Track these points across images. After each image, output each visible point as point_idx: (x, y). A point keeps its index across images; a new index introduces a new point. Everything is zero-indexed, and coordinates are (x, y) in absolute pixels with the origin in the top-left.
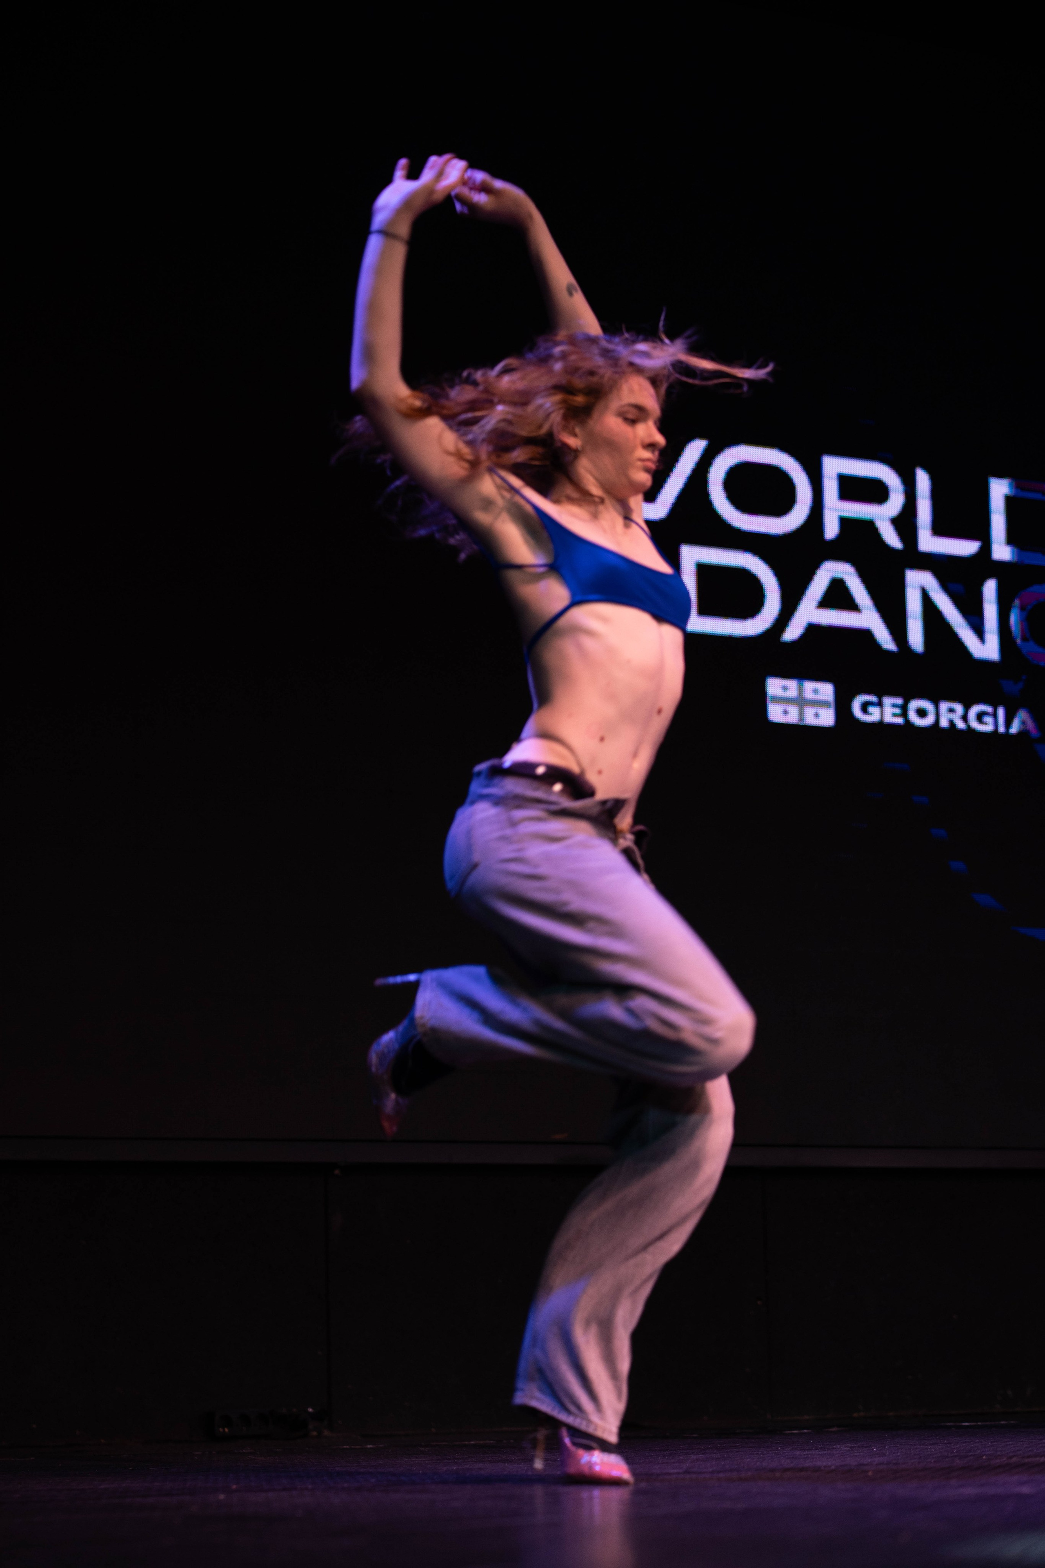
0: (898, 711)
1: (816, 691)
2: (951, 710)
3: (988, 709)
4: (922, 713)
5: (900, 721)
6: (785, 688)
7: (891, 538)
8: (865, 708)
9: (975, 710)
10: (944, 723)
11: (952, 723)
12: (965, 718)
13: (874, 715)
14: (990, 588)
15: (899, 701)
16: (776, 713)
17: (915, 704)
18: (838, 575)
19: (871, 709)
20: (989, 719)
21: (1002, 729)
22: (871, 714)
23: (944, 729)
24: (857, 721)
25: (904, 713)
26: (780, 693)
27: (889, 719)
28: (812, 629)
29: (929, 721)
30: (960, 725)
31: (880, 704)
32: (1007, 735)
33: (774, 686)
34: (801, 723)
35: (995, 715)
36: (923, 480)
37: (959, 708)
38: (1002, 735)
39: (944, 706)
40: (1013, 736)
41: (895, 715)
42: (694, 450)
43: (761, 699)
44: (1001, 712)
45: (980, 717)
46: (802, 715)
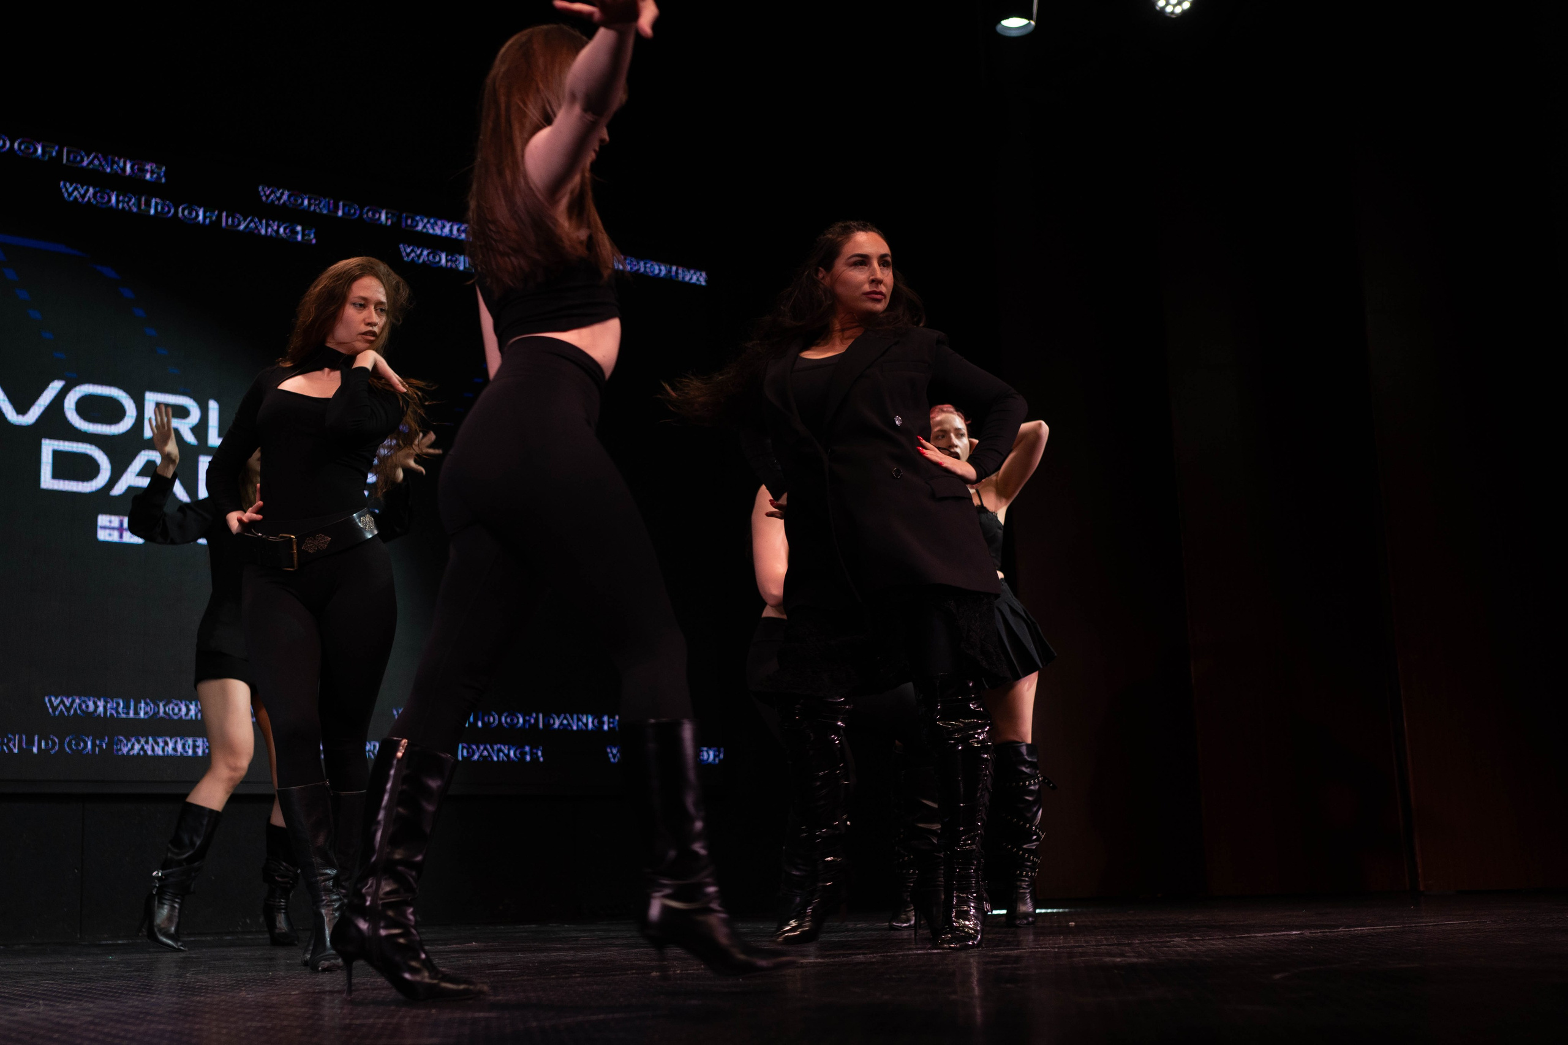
6: (110, 522)
7: (190, 438)
16: (102, 535)
26: (108, 524)
28: (130, 489)
33: (103, 520)
34: (118, 542)
36: (213, 406)
42: (56, 386)
43: (93, 527)
46: (121, 536)
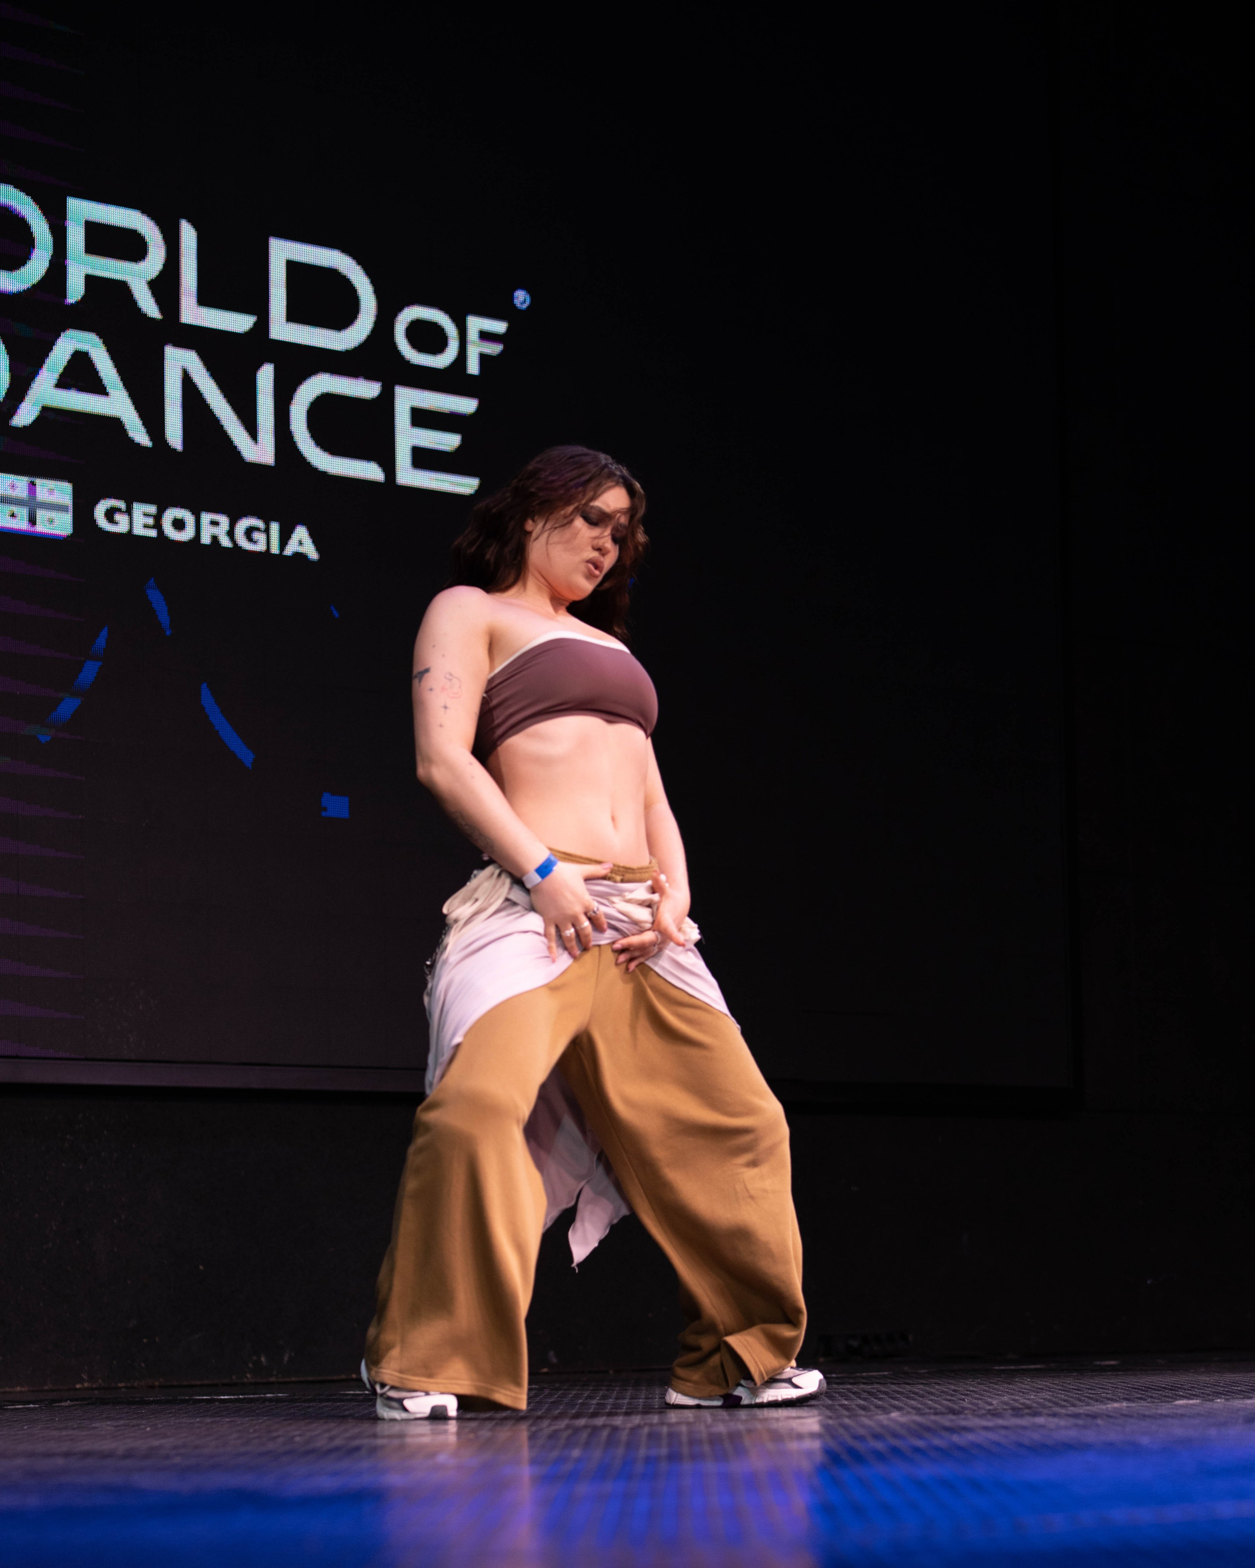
0: (151, 521)
1: (51, 491)
2: (215, 523)
3: (260, 524)
4: (179, 525)
5: (153, 533)
6: (12, 486)
7: (149, 306)
8: (110, 515)
9: (244, 524)
10: (206, 539)
11: (215, 539)
12: (231, 534)
13: (121, 525)
14: (266, 376)
15: (152, 509)
17: (171, 514)
18: (83, 347)
19: (118, 517)
20: (260, 537)
21: (275, 549)
22: (116, 523)
23: (205, 548)
24: (101, 530)
25: (158, 525)
26: (7, 491)
27: (139, 531)
28: (46, 415)
29: (187, 535)
30: (225, 542)
31: (129, 511)
32: (281, 556)
34: (32, 529)
35: (267, 531)
36: (188, 235)
37: (224, 520)
38: (274, 557)
39: (206, 518)
40: (288, 559)
41: (146, 526)
44: (275, 527)
45: (249, 532)
46: (32, 521)
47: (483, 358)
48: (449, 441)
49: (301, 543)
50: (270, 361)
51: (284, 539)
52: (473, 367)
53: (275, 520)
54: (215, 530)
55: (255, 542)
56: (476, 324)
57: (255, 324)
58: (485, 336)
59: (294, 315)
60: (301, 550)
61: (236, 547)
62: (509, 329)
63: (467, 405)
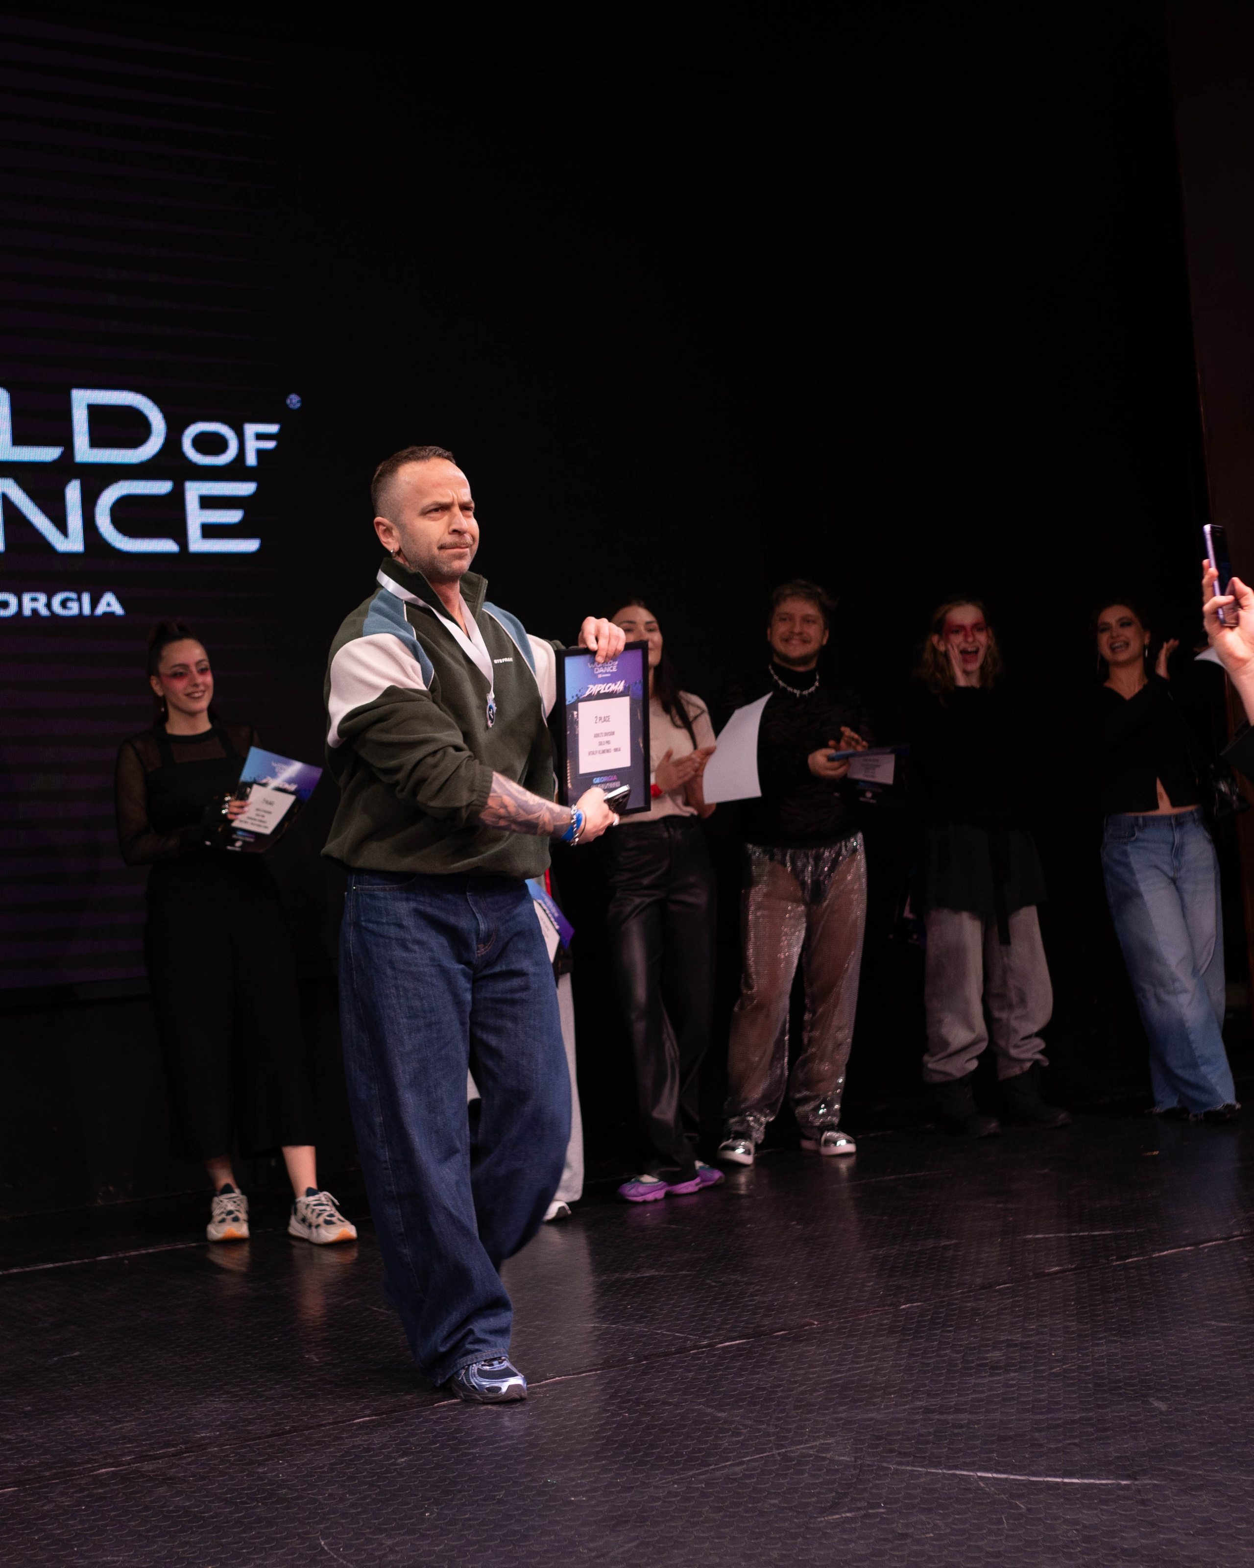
2: (34, 600)
3: (73, 595)
4: (4, 604)
9: (58, 597)
10: (27, 612)
11: (35, 611)
12: (48, 605)
14: (73, 489)
20: (73, 604)
21: (87, 610)
23: (27, 618)
29: (11, 611)
30: (44, 612)
32: (92, 616)
35: (79, 600)
37: (42, 598)
38: (87, 617)
39: (26, 598)
40: (99, 617)
44: (86, 598)
45: (64, 604)
47: (260, 453)
48: (234, 516)
49: (109, 605)
50: (76, 477)
51: (94, 604)
52: (251, 460)
53: (86, 590)
54: (35, 605)
55: (70, 609)
56: (251, 429)
57: (63, 454)
58: (260, 437)
59: (95, 442)
60: (108, 609)
61: (54, 616)
62: (281, 430)
63: (246, 489)
